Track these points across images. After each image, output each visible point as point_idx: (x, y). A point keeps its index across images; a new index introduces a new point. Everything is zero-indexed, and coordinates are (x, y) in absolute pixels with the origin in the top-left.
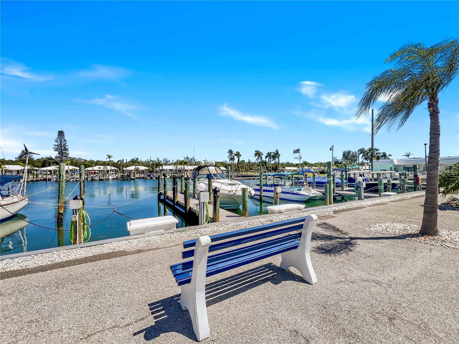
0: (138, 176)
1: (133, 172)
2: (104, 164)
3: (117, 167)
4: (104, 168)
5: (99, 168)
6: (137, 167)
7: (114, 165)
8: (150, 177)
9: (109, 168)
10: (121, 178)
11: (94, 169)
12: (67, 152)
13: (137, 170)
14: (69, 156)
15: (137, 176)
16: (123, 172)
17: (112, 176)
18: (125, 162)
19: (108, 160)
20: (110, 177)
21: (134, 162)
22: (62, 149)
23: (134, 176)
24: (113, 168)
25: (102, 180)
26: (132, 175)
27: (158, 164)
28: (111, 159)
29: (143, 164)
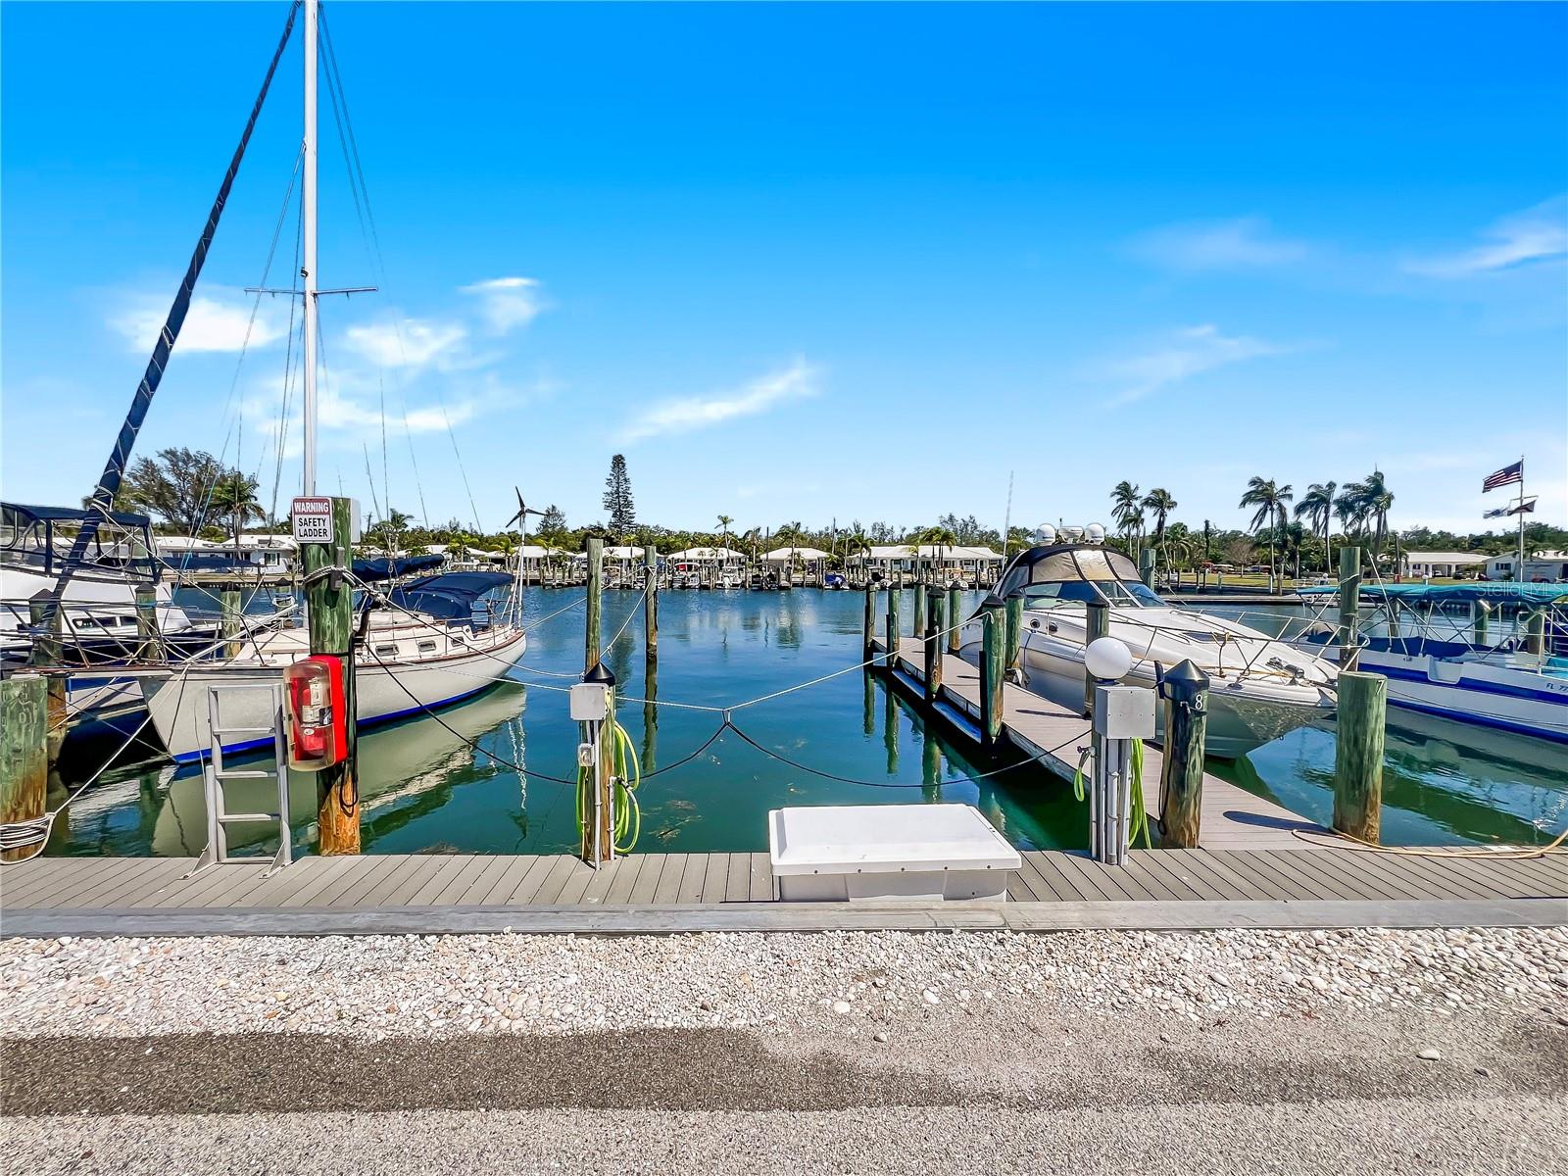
0: (798, 580)
1: (786, 565)
2: (711, 542)
3: (744, 552)
4: (712, 555)
5: (699, 555)
6: (796, 550)
7: (737, 544)
8: (832, 584)
9: (724, 553)
10: (753, 582)
11: (689, 557)
12: (631, 511)
13: (796, 560)
14: (637, 521)
15: (797, 578)
16: (758, 567)
17: (732, 579)
18: (764, 538)
19: (721, 530)
20: (727, 581)
21: (789, 535)
22: (620, 503)
23: (789, 579)
24: (733, 554)
25: (706, 588)
26: (783, 575)
27: (858, 543)
28: (730, 528)
29: (812, 542)
